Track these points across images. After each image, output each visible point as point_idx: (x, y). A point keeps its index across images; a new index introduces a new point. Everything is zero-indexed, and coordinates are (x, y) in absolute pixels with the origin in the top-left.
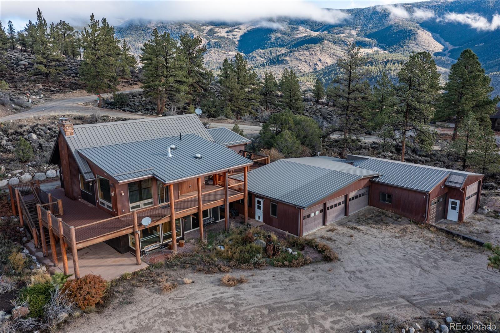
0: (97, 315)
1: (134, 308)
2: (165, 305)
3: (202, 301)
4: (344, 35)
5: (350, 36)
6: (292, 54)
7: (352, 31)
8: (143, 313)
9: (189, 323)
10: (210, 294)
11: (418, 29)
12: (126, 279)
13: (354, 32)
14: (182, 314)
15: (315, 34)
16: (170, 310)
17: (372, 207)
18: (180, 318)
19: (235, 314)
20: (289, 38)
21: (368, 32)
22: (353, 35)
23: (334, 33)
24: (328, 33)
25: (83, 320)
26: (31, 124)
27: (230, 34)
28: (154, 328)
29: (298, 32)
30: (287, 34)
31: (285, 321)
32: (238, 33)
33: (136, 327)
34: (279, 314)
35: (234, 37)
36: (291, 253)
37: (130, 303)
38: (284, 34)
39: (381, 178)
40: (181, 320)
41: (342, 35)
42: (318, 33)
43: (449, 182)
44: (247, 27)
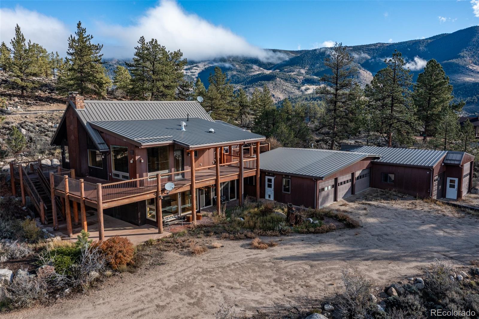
0: (130, 274)
1: (168, 268)
2: (200, 265)
3: (238, 261)
4: (294, 73)
5: (300, 74)
6: (247, 90)
7: (301, 70)
8: (180, 272)
9: (231, 279)
10: (244, 255)
11: (360, 69)
12: (151, 244)
13: (303, 71)
14: (220, 271)
15: (268, 72)
16: (207, 268)
17: (374, 189)
18: (220, 275)
19: (277, 271)
20: (244, 76)
21: (316, 71)
22: (303, 74)
23: (285, 71)
24: (280, 71)
25: (116, 279)
26: (18, 122)
27: (188, 71)
28: (195, 284)
29: (252, 70)
30: (242, 72)
31: (331, 274)
32: (196, 71)
33: (176, 284)
34: (322, 268)
35: (192, 74)
36: (313, 223)
37: (162, 264)
38: (239, 72)
39: (382, 160)
40: (222, 276)
41: (292, 74)
42: (271, 71)
43: (447, 160)
44: (205, 65)
